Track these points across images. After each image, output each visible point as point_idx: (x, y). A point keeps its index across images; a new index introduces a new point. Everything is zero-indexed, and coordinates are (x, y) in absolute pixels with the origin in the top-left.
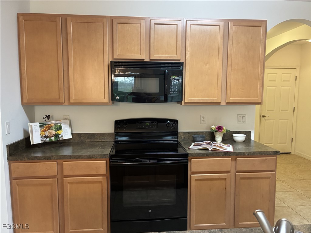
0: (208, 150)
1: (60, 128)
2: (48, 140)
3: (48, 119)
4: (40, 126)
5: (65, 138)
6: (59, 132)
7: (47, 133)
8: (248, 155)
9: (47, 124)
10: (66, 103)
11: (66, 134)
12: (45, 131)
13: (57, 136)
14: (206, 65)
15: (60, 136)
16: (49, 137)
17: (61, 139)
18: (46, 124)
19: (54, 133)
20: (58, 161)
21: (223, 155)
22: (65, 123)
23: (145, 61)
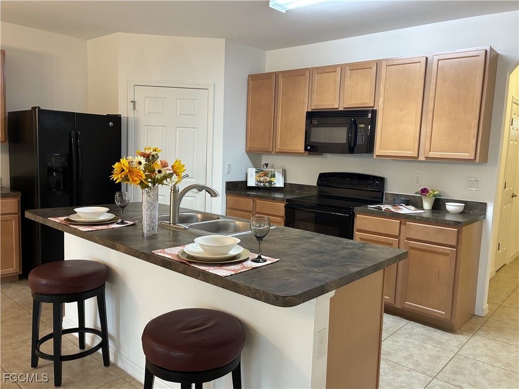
0: (381, 209)
1: (274, 176)
2: (262, 184)
3: (267, 167)
4: (256, 172)
5: (277, 185)
6: (272, 179)
7: (262, 179)
8: (420, 220)
9: (264, 171)
10: (274, 152)
11: (279, 182)
12: (260, 176)
13: (270, 182)
14: (402, 111)
15: (273, 183)
16: (263, 182)
17: (273, 186)
18: (262, 171)
19: (268, 179)
20: (254, 199)
21: (390, 216)
22: (279, 172)
23: (339, 109)
